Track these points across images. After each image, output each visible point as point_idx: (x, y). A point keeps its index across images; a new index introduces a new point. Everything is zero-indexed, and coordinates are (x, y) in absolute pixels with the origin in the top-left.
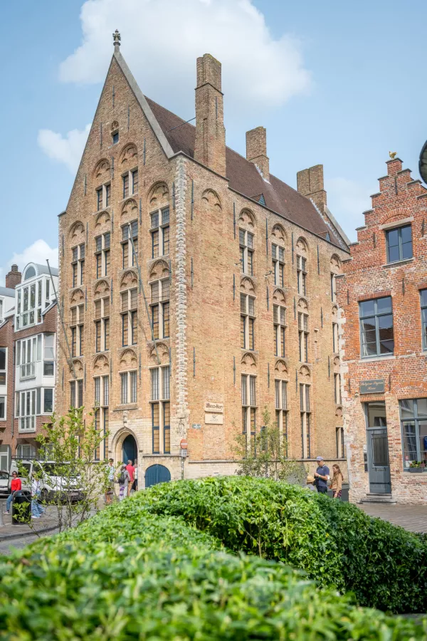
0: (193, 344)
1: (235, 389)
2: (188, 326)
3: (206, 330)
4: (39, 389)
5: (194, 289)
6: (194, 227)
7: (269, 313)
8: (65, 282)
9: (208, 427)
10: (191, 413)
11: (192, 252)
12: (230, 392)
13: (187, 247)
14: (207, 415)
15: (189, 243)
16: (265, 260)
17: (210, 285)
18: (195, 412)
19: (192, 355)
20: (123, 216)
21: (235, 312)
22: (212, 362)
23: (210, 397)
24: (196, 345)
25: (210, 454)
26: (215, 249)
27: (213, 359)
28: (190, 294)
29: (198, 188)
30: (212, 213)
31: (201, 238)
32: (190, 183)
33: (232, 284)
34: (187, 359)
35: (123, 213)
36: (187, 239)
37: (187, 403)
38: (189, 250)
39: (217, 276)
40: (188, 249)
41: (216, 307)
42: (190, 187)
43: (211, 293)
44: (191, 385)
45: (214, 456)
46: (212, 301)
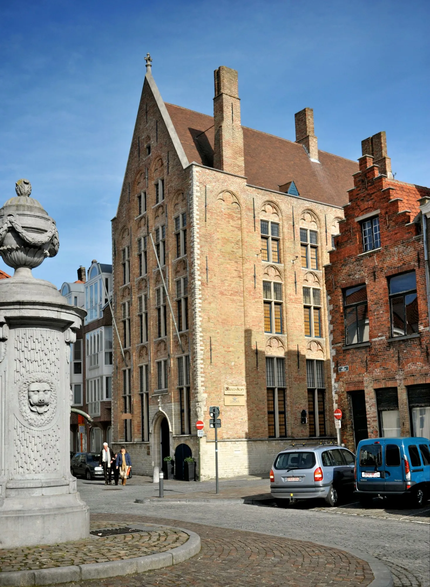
0: (209, 334)
1: (258, 372)
2: (204, 318)
3: (225, 320)
4: (102, 377)
5: (210, 285)
6: (209, 228)
7: (297, 297)
8: (117, 280)
9: (228, 409)
10: (209, 396)
11: (207, 251)
12: (252, 375)
13: (201, 247)
14: (227, 398)
15: (203, 243)
16: (292, 246)
17: (228, 278)
18: (213, 395)
19: (209, 343)
20: (156, 220)
21: (256, 300)
22: (231, 349)
23: (230, 381)
24: (212, 334)
25: (231, 433)
26: (233, 245)
27: (232, 346)
28: (205, 289)
29: (211, 192)
30: (229, 211)
31: (216, 236)
32: (204, 188)
33: (253, 274)
34: (203, 348)
35: (156, 218)
36: (201, 240)
37: (204, 388)
38: (204, 249)
39: (235, 268)
40: (202, 249)
41: (235, 298)
42: (203, 193)
43: (230, 285)
44: (207, 371)
45: (236, 436)
46: (230, 292)
